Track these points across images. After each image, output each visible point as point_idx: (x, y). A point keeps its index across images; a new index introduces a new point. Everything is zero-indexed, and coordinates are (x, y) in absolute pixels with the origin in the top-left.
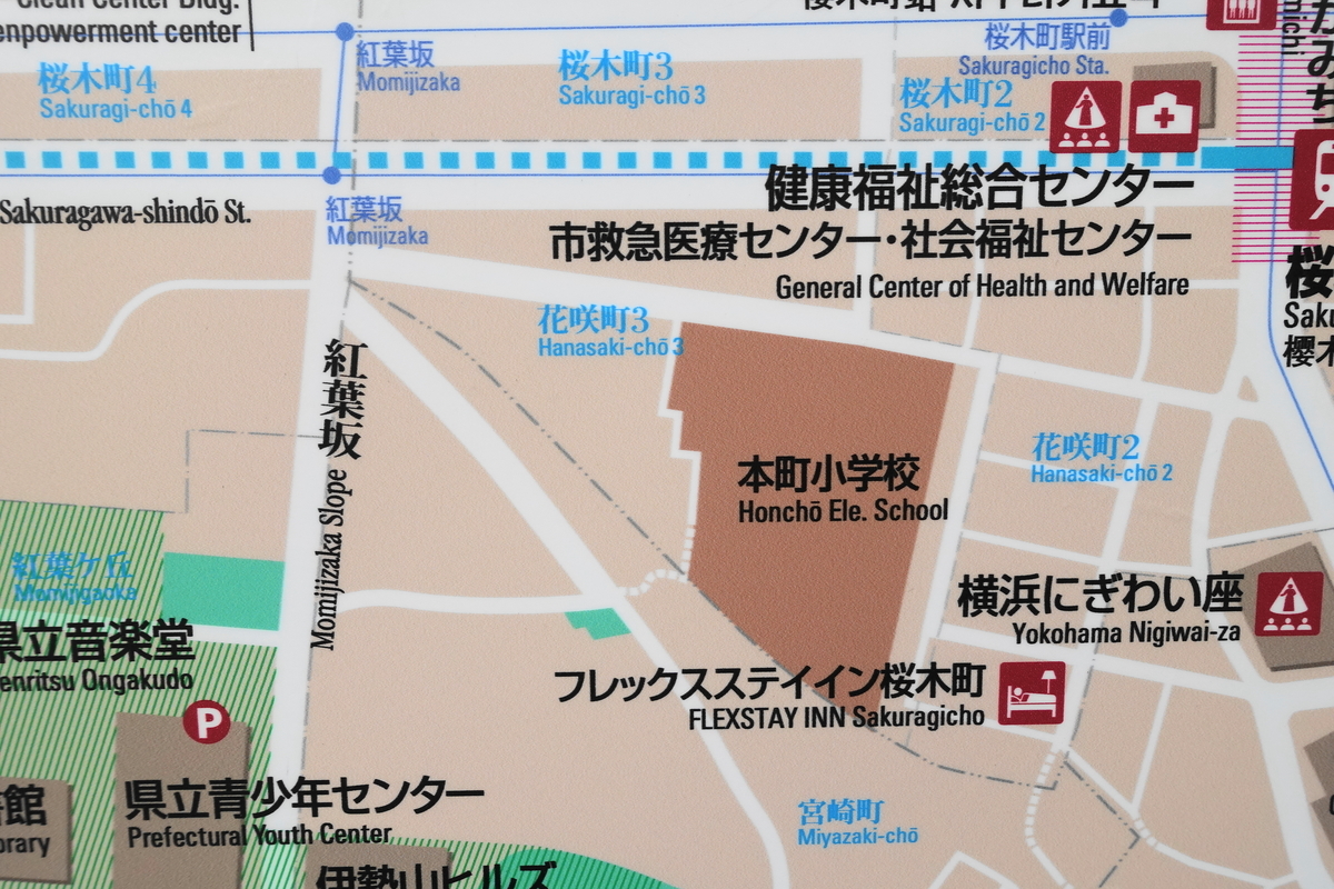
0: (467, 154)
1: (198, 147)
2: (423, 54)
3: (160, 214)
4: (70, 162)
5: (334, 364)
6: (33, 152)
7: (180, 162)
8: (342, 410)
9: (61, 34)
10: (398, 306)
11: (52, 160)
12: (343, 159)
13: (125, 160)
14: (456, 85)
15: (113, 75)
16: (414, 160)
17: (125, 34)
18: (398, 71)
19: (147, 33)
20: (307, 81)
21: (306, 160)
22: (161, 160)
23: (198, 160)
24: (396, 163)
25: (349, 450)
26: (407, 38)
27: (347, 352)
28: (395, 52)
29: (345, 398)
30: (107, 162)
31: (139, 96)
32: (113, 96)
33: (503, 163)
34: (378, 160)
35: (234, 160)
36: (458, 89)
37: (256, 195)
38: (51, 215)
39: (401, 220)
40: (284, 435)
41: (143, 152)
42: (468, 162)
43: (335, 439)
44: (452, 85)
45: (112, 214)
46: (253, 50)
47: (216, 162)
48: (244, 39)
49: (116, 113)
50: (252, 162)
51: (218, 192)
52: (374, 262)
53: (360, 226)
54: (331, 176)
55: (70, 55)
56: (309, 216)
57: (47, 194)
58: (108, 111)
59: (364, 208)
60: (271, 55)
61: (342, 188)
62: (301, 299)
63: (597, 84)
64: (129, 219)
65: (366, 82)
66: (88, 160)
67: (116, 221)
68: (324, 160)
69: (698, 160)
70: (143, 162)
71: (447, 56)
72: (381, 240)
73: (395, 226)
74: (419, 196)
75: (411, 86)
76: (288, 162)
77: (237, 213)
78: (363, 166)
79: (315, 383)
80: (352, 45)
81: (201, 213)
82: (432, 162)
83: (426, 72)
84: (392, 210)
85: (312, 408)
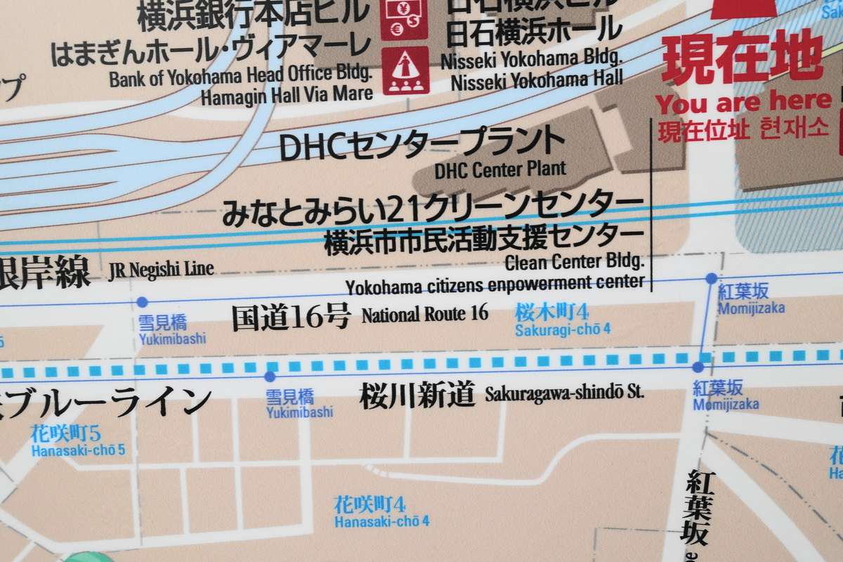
0: (788, 352)
1: (613, 352)
2: (761, 291)
3: (586, 393)
4: (532, 363)
5: (693, 485)
6: (509, 358)
7: (601, 361)
8: (697, 515)
9: (531, 285)
10: (738, 449)
11: (521, 362)
12: (706, 357)
13: (566, 361)
14: (782, 309)
15: (562, 309)
16: (752, 357)
17: (571, 284)
18: (745, 302)
19: (586, 283)
20: (685, 309)
21: (682, 358)
22: (589, 360)
23: (612, 360)
24: (740, 358)
25: (701, 540)
26: (752, 281)
27: (702, 478)
28: (744, 290)
29: (699, 507)
30: (555, 362)
31: (578, 321)
32: (562, 322)
33: (811, 357)
34: (729, 357)
35: (636, 359)
36: (783, 312)
37: (648, 380)
38: (518, 396)
39: (742, 394)
40: (658, 531)
41: (578, 356)
42: (787, 357)
43: (691, 533)
44: (780, 310)
45: (556, 394)
46: (652, 291)
47: (624, 361)
48: (646, 285)
49: (563, 332)
50: (647, 360)
51: (624, 379)
52: (721, 420)
53: (715, 398)
54: (698, 367)
55: (536, 298)
56: (682, 393)
57: (516, 382)
58: (557, 331)
59: (718, 387)
60: (664, 294)
61: (705, 375)
62: (674, 444)
64: (567, 397)
65: (723, 309)
66: (543, 361)
67: (558, 398)
68: (694, 358)
70: (578, 362)
71: (776, 291)
72: (727, 407)
73: (738, 398)
74: (754, 379)
75: (753, 310)
76: (670, 360)
77: (636, 392)
78: (719, 361)
79: (680, 497)
80: (715, 287)
81: (613, 392)
82: (764, 357)
83: (763, 302)
84: (736, 388)
85: (678, 513)
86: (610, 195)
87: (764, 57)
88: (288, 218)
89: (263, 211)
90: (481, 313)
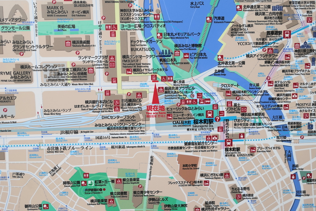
1: (141, 142)
2: (158, 135)
3: (138, 147)
4: (132, 143)
5: (151, 158)
6: (129, 143)
7: (140, 143)
8: (152, 161)
9: (132, 134)
10: (156, 153)
11: (131, 143)
12: (152, 142)
13: (136, 143)
14: (161, 137)
15: (135, 137)
16: (158, 142)
17: (136, 134)
18: (157, 136)
19: (138, 134)
20: (150, 137)
21: (150, 143)
22: (139, 143)
23: (141, 143)
24: (156, 143)
25: (152, 164)
26: (157, 134)
27: (152, 157)
28: (156, 135)
29: (152, 160)
30: (135, 143)
31: (137, 138)
32: (135, 138)
33: (164, 142)
34: (155, 142)
35: (144, 143)
37: (145, 145)
38: (130, 147)
40: (147, 163)
41: (137, 142)
42: (162, 142)
43: (151, 163)
45: (135, 147)
47: (143, 143)
48: (145, 134)
49: (136, 139)
50: (145, 143)
51: (143, 145)
52: (154, 150)
53: (153, 147)
54: (151, 144)
55: (132, 135)
56: (149, 147)
57: (130, 146)
58: (135, 139)
59: (154, 146)
60: (147, 135)
61: (152, 145)
62: (149, 153)
63: (172, 137)
64: (136, 147)
65: (154, 137)
66: (133, 143)
68: (151, 143)
69: (179, 142)
70: (137, 143)
71: (160, 135)
72: (155, 148)
73: (156, 147)
74: (158, 145)
75: (158, 137)
76: (148, 143)
77: (144, 147)
78: (154, 143)
79: (150, 159)
80: (153, 134)
81: (142, 147)
82: (159, 142)
83: (159, 136)
84: (156, 146)
85: (149, 161)
86: (141, 123)
87: (158, 108)
88: (103, 126)
89: (100, 125)
90: (126, 137)
